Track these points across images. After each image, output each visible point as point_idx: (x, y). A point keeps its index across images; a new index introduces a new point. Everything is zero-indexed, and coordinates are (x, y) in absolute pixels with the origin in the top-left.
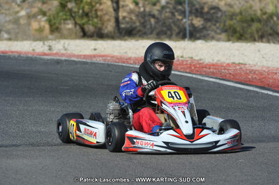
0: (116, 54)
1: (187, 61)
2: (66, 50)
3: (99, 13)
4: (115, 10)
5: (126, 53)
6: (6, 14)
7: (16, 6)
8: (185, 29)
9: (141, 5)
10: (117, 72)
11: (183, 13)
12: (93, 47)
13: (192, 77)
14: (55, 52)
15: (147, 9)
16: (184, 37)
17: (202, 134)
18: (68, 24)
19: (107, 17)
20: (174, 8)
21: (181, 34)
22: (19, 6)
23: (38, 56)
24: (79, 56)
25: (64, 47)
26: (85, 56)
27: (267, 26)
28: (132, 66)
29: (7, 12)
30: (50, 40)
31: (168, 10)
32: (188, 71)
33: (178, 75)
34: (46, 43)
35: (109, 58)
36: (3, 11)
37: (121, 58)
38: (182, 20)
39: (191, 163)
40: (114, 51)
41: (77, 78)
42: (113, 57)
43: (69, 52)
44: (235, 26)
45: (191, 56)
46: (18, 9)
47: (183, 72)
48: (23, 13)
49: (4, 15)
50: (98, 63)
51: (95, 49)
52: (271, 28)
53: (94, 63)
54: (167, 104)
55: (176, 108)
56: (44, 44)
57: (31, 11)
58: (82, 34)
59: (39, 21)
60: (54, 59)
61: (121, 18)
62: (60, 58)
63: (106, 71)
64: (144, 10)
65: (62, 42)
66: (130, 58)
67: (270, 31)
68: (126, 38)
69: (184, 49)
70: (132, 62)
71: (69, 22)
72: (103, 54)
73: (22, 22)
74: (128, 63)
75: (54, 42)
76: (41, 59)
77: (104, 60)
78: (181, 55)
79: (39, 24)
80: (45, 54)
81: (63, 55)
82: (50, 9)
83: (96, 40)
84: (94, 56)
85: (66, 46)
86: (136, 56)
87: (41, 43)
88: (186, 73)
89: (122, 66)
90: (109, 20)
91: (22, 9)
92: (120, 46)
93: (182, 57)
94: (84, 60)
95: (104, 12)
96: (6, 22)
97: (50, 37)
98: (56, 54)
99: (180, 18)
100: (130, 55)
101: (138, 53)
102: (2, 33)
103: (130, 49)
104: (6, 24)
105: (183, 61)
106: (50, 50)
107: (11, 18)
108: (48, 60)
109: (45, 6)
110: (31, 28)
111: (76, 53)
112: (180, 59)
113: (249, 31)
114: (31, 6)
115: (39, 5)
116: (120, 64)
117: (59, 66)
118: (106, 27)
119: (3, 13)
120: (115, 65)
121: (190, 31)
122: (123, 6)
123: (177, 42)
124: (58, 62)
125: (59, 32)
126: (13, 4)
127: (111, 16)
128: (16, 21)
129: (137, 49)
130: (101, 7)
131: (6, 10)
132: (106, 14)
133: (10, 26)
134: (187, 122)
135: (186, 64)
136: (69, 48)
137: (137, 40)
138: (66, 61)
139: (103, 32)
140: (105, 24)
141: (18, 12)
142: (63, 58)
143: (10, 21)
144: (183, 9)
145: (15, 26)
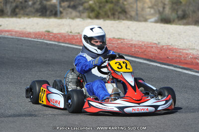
0: (17, 29)
5: (25, 28)
10: (28, 46)
27: (118, 6)
42: (16, 32)
44: (94, 6)
50: (8, 38)
52: (121, 8)
63: (18, 45)
67: (119, 10)
70: (33, 36)
72: (6, 29)
86: (34, 31)
100: (29, 30)
113: (104, 10)
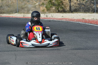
1: (95, 20)
2: (52, 17)
3: (64, 4)
4: (69, 3)
6: (31, 4)
7: (35, 1)
8: (94, 9)
9: (79, 1)
11: (94, 3)
12: (62, 16)
13: (97, 26)
14: (48, 17)
15: (81, 2)
16: (94, 12)
17: (45, 41)
18: (53, 8)
19: (67, 5)
20: (91, 2)
21: (93, 11)
22: (36, 1)
23: (43, 19)
24: (57, 19)
25: (52, 16)
26: (59, 19)
28: (76, 22)
29: (32, 3)
30: (47, 13)
31: (88, 2)
32: (96, 24)
33: (92, 25)
34: (45, 14)
35: (67, 20)
36: (30, 3)
37: (72, 20)
38: (93, 6)
39: (97, 56)
40: (69, 17)
41: (56, 26)
43: (53, 17)
45: (97, 19)
46: (35, 2)
47: (94, 24)
48: (37, 4)
49: (31, 5)
51: (63, 16)
53: (62, 21)
54: (35, 32)
55: (37, 33)
56: (45, 15)
57: (40, 3)
58: (58, 11)
59: (43, 7)
60: (48, 20)
61: (72, 5)
62: (50, 20)
64: (80, 3)
65: (51, 14)
66: (75, 20)
68: (73, 12)
69: (94, 16)
71: (53, 7)
73: (37, 7)
74: (74, 21)
75: (48, 14)
76: (44, 20)
77: (66, 20)
78: (93, 18)
79: (43, 8)
80: (45, 18)
81: (51, 18)
82: (46, 3)
83: (63, 13)
84: (62, 19)
85: (52, 15)
87: (44, 14)
88: (95, 25)
89: (72, 22)
90: (67, 6)
91: (37, 2)
92: (71, 15)
93: (93, 19)
94: (59, 20)
95: (66, 3)
96: (31, 7)
97: (47, 12)
98: (49, 18)
99: (92, 5)
101: (78, 18)
102: (30, 11)
103: (75, 16)
104: (31, 8)
105: (94, 20)
106: (47, 17)
107: (33, 6)
108: (46, 20)
109: (45, 1)
110: (40, 9)
111: (56, 18)
112: (93, 20)
114: (40, 2)
115: (43, 1)
116: (71, 22)
117: (50, 23)
118: (67, 9)
119: (30, 4)
120: (70, 22)
121: (96, 10)
122: (72, 1)
123: (92, 14)
124: (50, 21)
125: (50, 11)
126: (34, 1)
127: (68, 5)
128: (35, 7)
129: (78, 16)
130: (65, 2)
131: (31, 3)
132: (67, 4)
133: (33, 9)
134: (40, 37)
135: (95, 22)
136: (53, 16)
137: (78, 13)
138: (52, 20)
139: (65, 10)
140: (66, 8)
141: (36, 4)
142: (51, 20)
143: (33, 7)
144: (93, 2)
145: (35, 9)
